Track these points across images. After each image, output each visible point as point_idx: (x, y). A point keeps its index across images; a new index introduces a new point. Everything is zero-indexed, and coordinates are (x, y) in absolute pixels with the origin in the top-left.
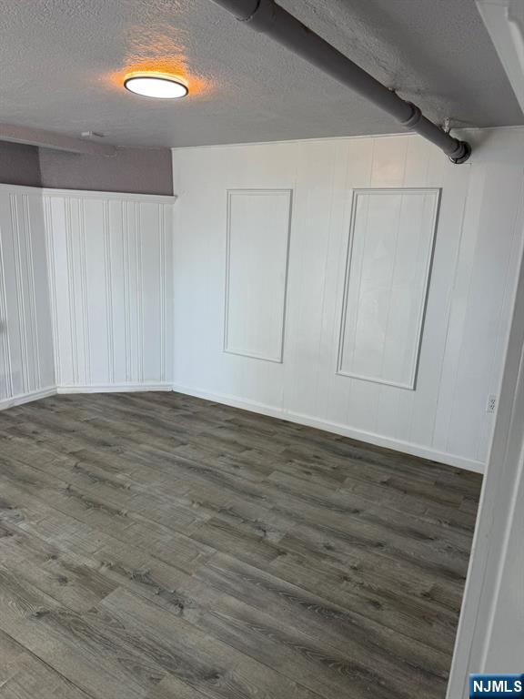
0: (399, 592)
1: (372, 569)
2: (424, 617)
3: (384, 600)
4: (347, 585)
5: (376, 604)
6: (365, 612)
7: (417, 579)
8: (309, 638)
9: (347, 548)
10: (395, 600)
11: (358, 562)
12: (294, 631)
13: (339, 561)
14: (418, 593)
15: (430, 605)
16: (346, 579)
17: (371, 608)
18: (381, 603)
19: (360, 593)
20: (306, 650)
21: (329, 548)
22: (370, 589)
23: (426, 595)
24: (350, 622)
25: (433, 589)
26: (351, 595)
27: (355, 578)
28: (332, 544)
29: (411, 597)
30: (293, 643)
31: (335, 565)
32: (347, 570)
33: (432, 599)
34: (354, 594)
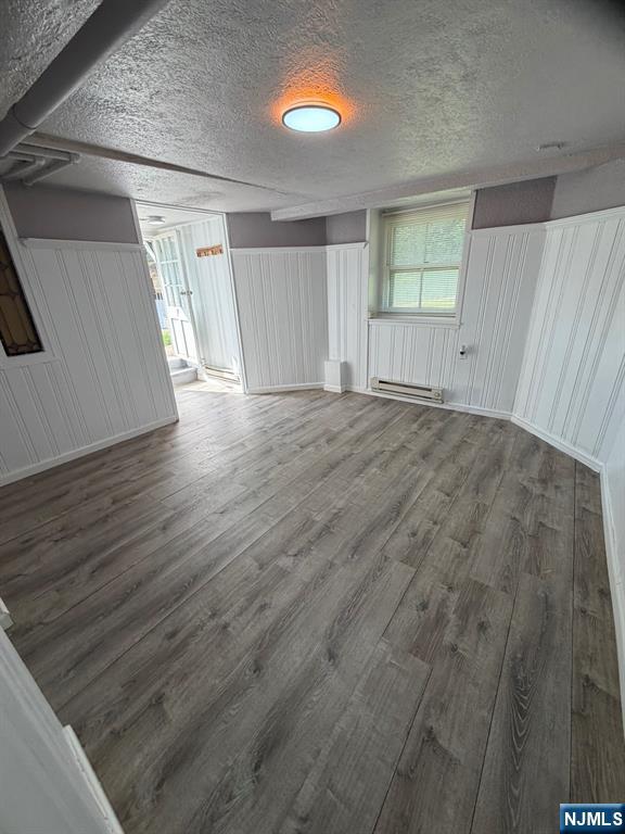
0: (177, 666)
1: (219, 646)
2: (134, 681)
3: (173, 646)
4: (206, 614)
5: (172, 635)
6: (168, 622)
7: (187, 698)
8: (164, 576)
9: (258, 626)
10: (170, 657)
11: (234, 633)
12: (173, 568)
13: (240, 614)
14: (167, 690)
15: (145, 698)
16: (213, 615)
17: (170, 629)
18: (172, 640)
19: (190, 624)
20: (154, 573)
21: (263, 608)
22: (192, 635)
23: (159, 700)
24: (164, 606)
25: (164, 714)
26: (191, 615)
27: (213, 623)
28: (268, 612)
29: (164, 679)
30: (163, 567)
31: (236, 608)
32: (225, 618)
33: (150, 706)
34: (192, 618)
